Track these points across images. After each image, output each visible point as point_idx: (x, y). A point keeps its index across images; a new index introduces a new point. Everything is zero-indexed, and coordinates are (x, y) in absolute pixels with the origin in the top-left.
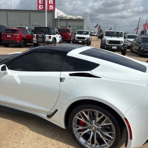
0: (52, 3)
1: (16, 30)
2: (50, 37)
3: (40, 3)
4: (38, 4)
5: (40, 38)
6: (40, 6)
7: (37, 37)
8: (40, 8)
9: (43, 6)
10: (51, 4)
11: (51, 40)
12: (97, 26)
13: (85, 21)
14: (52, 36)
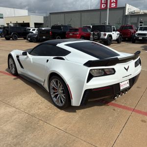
0: (115, 1)
1: (77, 29)
2: (105, 35)
3: (103, 2)
4: (101, 3)
5: (96, 35)
6: (103, 5)
7: (94, 35)
8: (102, 7)
9: (105, 5)
10: (113, 2)
11: (106, 37)
14: (107, 34)
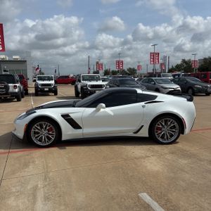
5: (2, 88)
11: (17, 90)
12: (38, 68)
13: (28, 63)
